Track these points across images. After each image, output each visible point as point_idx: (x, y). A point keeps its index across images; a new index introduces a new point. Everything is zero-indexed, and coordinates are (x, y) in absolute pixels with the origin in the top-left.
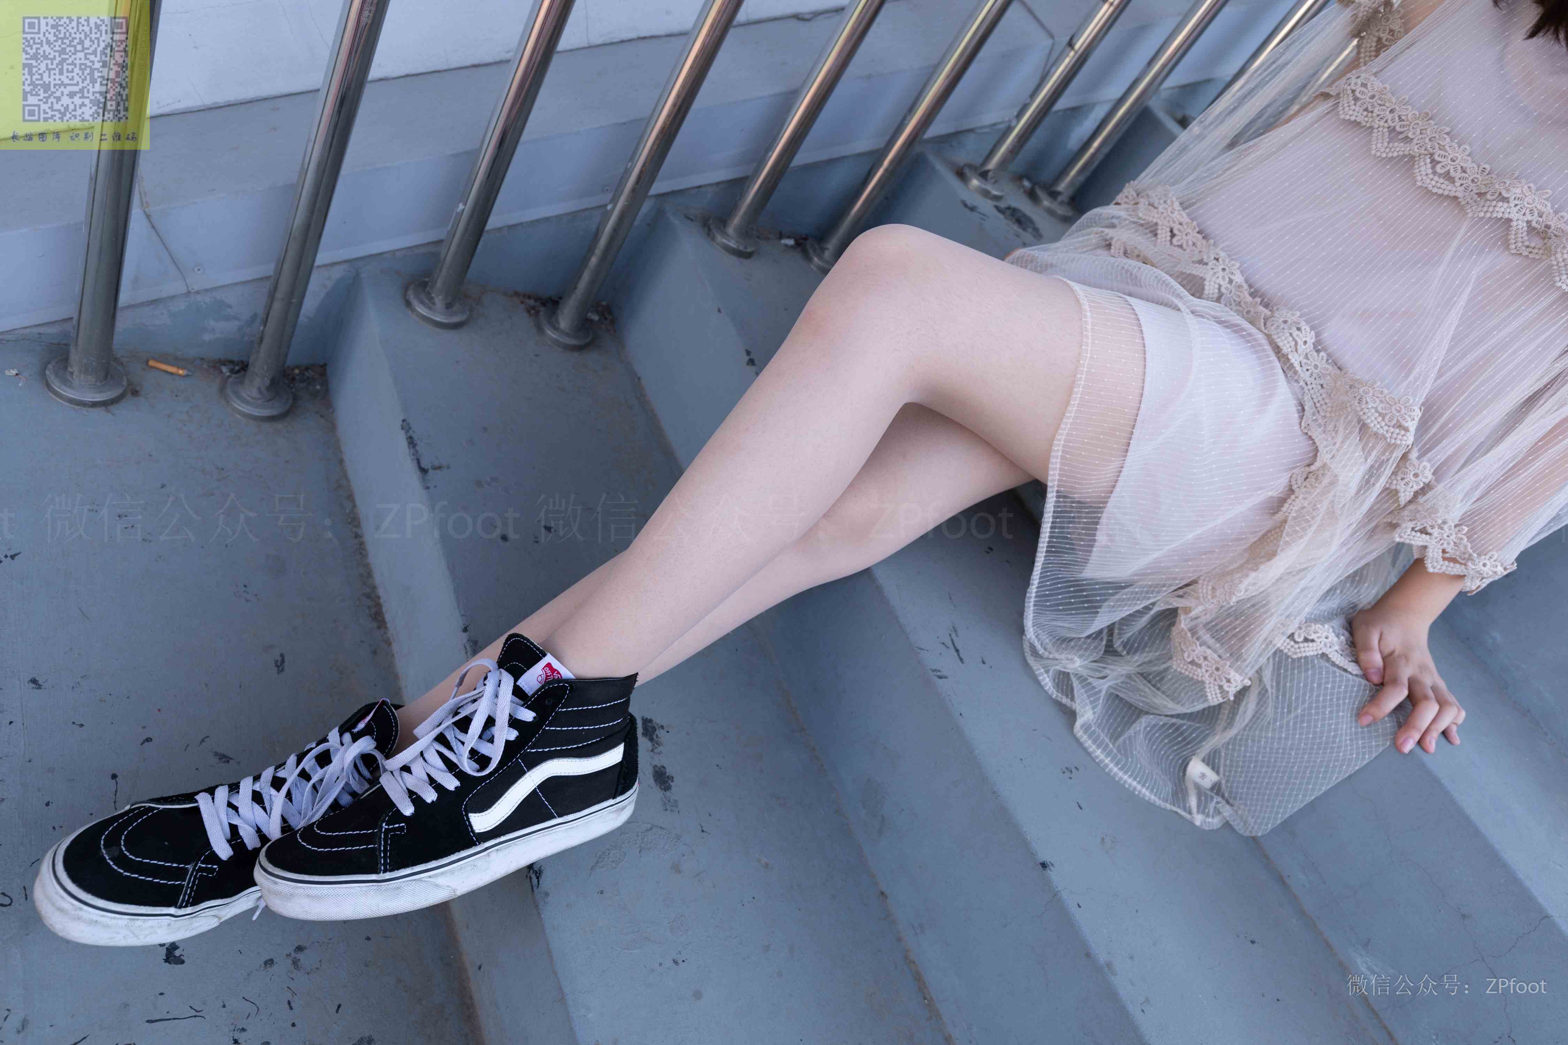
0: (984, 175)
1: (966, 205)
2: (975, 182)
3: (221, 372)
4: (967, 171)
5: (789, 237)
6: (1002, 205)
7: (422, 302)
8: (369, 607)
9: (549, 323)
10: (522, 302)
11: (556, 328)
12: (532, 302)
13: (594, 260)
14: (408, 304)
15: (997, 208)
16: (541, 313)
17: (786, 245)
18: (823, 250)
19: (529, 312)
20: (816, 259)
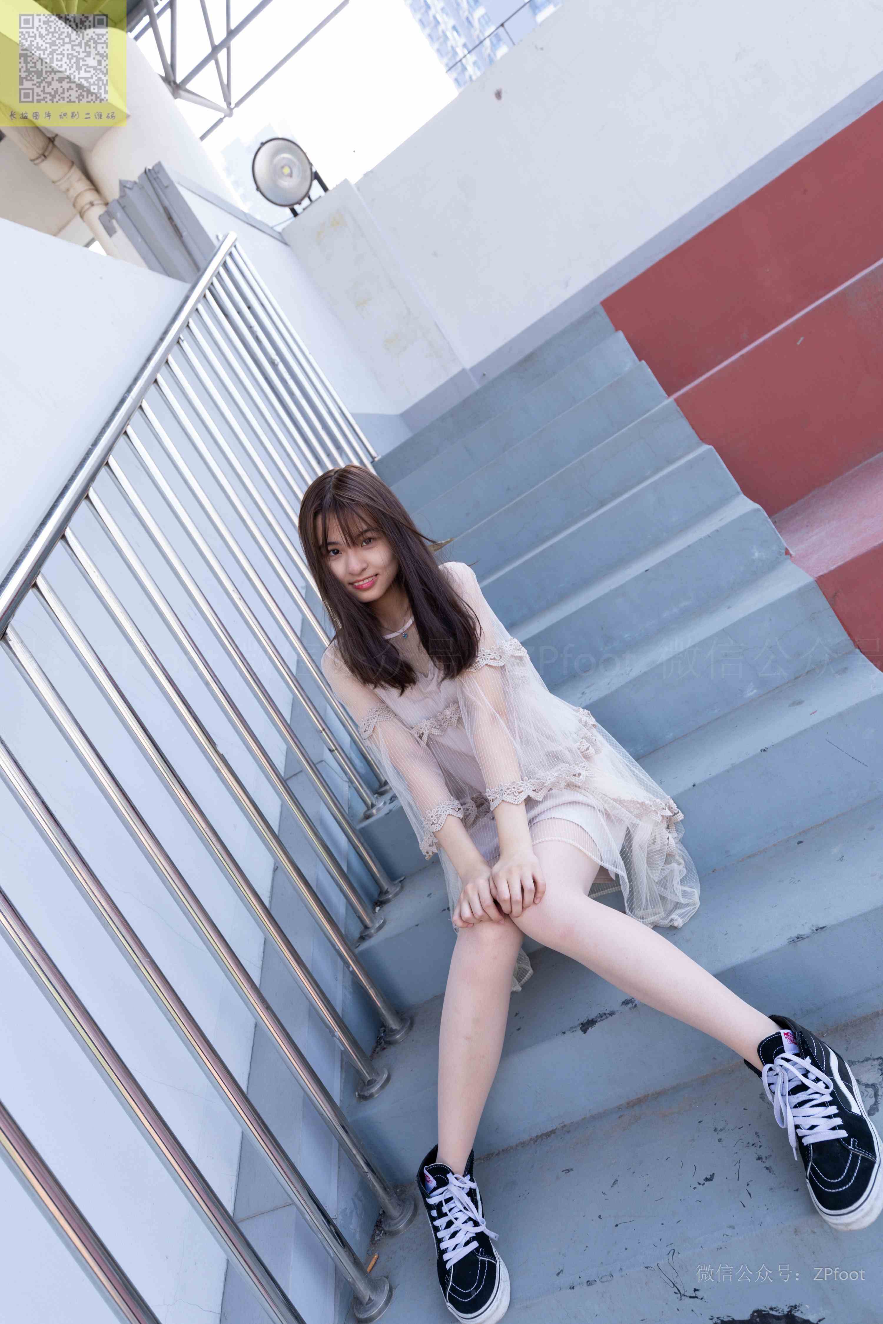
0: (373, 806)
1: (388, 813)
2: (374, 811)
3: (379, 1240)
4: (368, 813)
5: (374, 909)
6: (389, 802)
7: (373, 1087)
8: (542, 1140)
9: (394, 1035)
10: (378, 1053)
11: (397, 1032)
12: (377, 1049)
13: (371, 992)
14: (371, 1096)
15: (390, 803)
16: (388, 1040)
17: (379, 910)
18: (387, 892)
19: (384, 1049)
20: (390, 896)
